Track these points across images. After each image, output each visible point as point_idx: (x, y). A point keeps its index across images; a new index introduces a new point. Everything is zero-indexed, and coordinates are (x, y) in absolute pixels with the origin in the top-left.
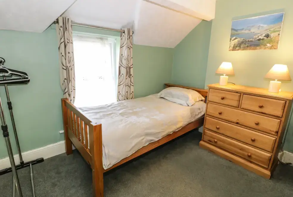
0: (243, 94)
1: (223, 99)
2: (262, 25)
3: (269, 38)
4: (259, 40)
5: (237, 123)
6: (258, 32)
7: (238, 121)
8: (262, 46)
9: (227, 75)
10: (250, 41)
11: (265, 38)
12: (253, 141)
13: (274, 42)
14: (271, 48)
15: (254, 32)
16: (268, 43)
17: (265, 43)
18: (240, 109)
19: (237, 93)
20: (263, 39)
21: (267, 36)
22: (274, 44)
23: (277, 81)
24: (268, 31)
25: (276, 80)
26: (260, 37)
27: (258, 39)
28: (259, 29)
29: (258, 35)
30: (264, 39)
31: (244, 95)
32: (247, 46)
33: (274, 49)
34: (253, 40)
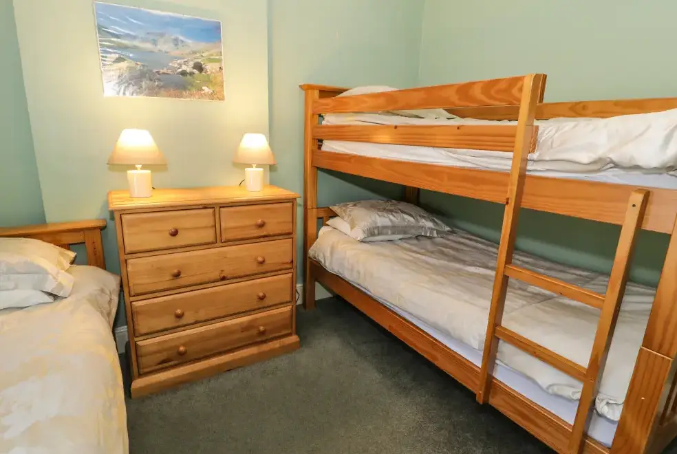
0: (221, 207)
1: (175, 233)
2: (181, 38)
3: (203, 73)
4: (184, 73)
5: (223, 279)
6: (175, 53)
7: (222, 275)
8: (194, 91)
9: (144, 167)
10: (164, 73)
11: (195, 71)
12: (262, 299)
13: (215, 84)
14: (212, 96)
15: (166, 52)
16: (205, 85)
17: (198, 84)
18: (221, 244)
19: (205, 208)
20: (192, 74)
21: (199, 67)
22: (217, 89)
23: (256, 167)
24: (198, 55)
25: (254, 165)
26: (184, 68)
27: (180, 70)
28: (176, 45)
29: (179, 61)
30: (194, 73)
31: (222, 209)
32: (160, 87)
33: (218, 101)
34: (169, 72)
